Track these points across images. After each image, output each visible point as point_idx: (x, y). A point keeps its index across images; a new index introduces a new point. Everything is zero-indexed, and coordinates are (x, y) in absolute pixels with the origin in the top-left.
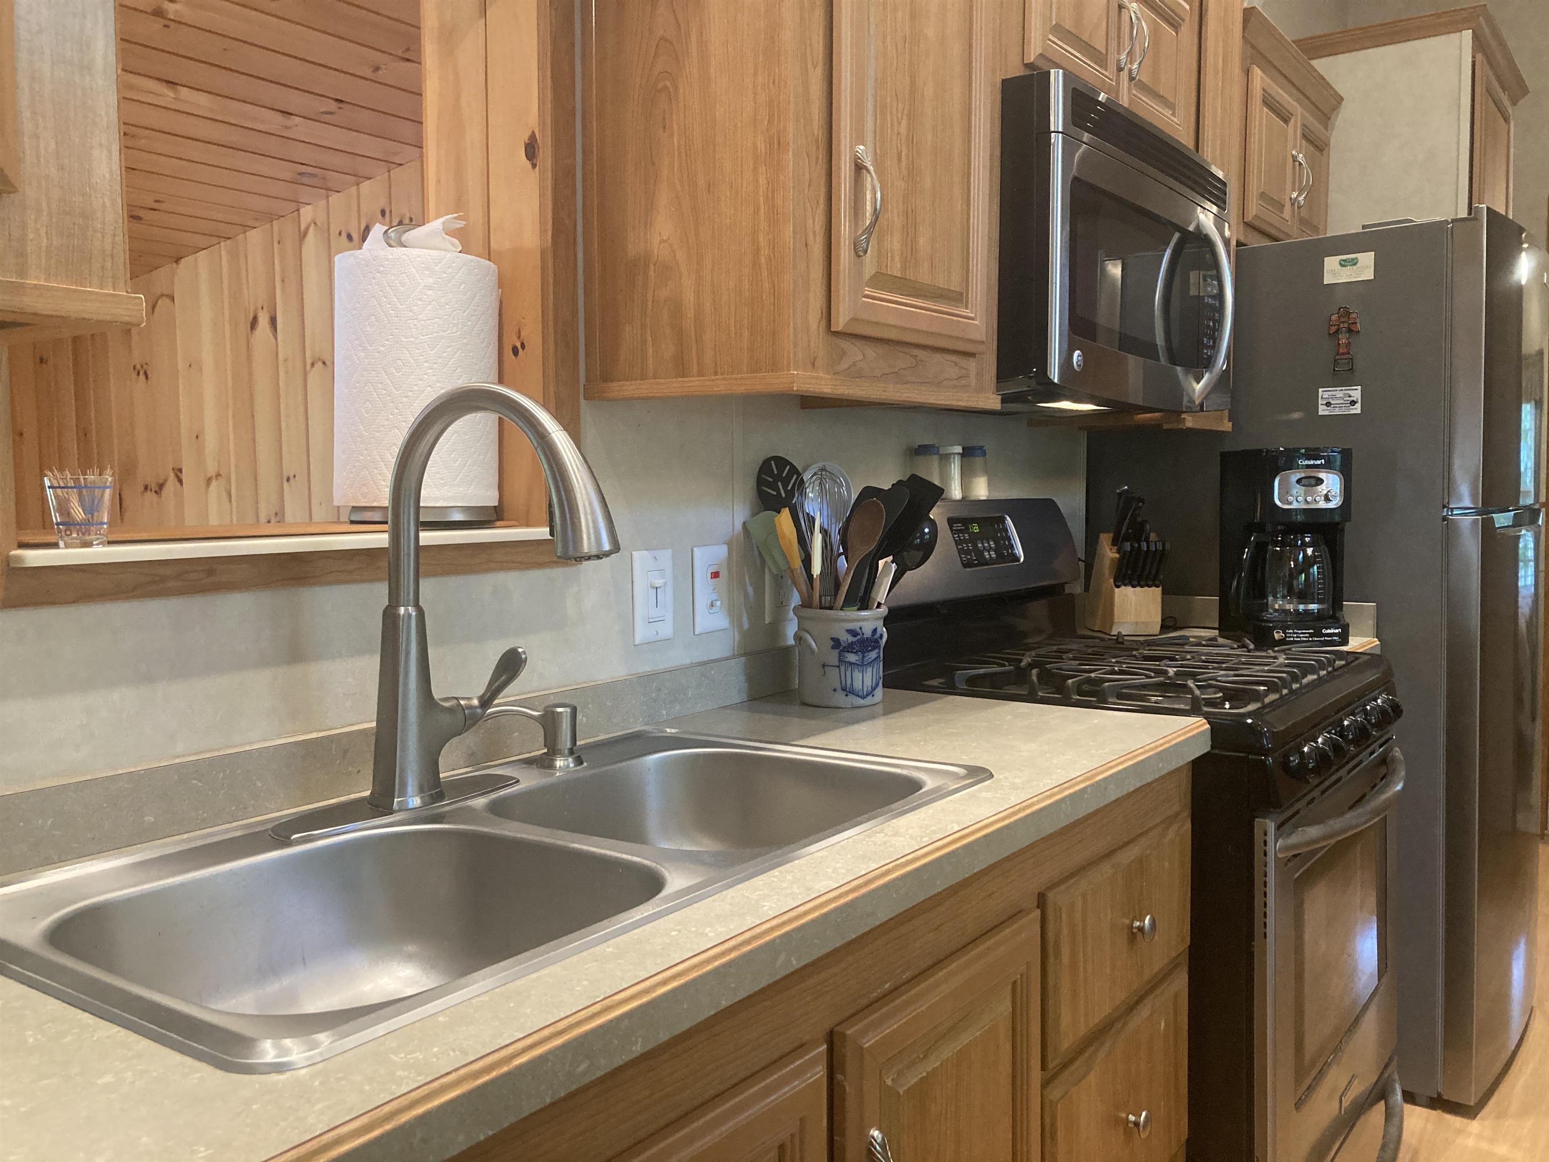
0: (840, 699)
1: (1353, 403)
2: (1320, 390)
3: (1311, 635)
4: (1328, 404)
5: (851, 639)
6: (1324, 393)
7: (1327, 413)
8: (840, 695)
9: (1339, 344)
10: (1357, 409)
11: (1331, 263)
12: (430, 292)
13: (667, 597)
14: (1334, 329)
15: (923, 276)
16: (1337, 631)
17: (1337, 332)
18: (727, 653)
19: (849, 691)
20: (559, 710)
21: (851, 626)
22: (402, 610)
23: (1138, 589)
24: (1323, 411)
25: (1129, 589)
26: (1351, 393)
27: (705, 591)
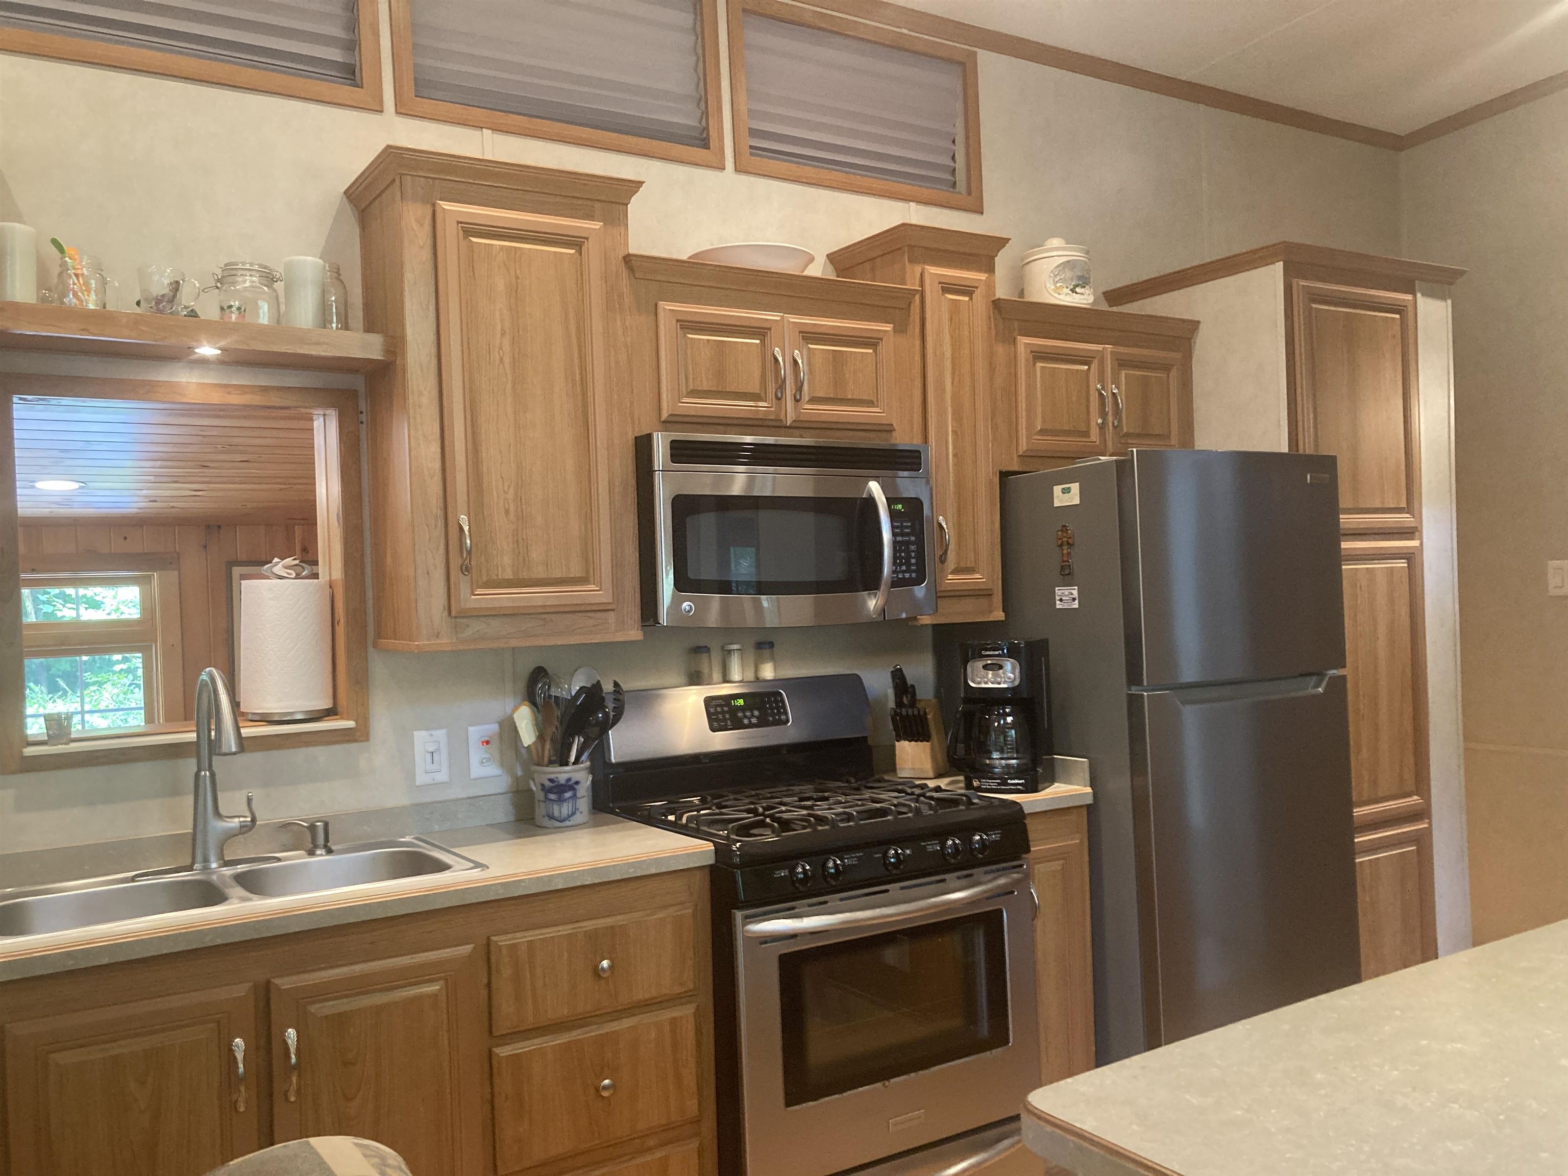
0: (547, 822)
1: (1074, 599)
2: (1057, 588)
3: (999, 784)
4: (1061, 600)
5: (551, 785)
6: (1058, 591)
7: (1060, 607)
8: (546, 818)
9: (1063, 554)
10: (1076, 605)
11: (1057, 489)
12: (272, 602)
13: (443, 757)
14: (1060, 542)
16: (1021, 782)
17: (1061, 545)
18: (503, 791)
19: (551, 817)
20: (318, 824)
21: (552, 776)
22: (203, 773)
23: (913, 743)
24: (1059, 605)
25: (906, 743)
26: (1073, 591)
27: (476, 754)
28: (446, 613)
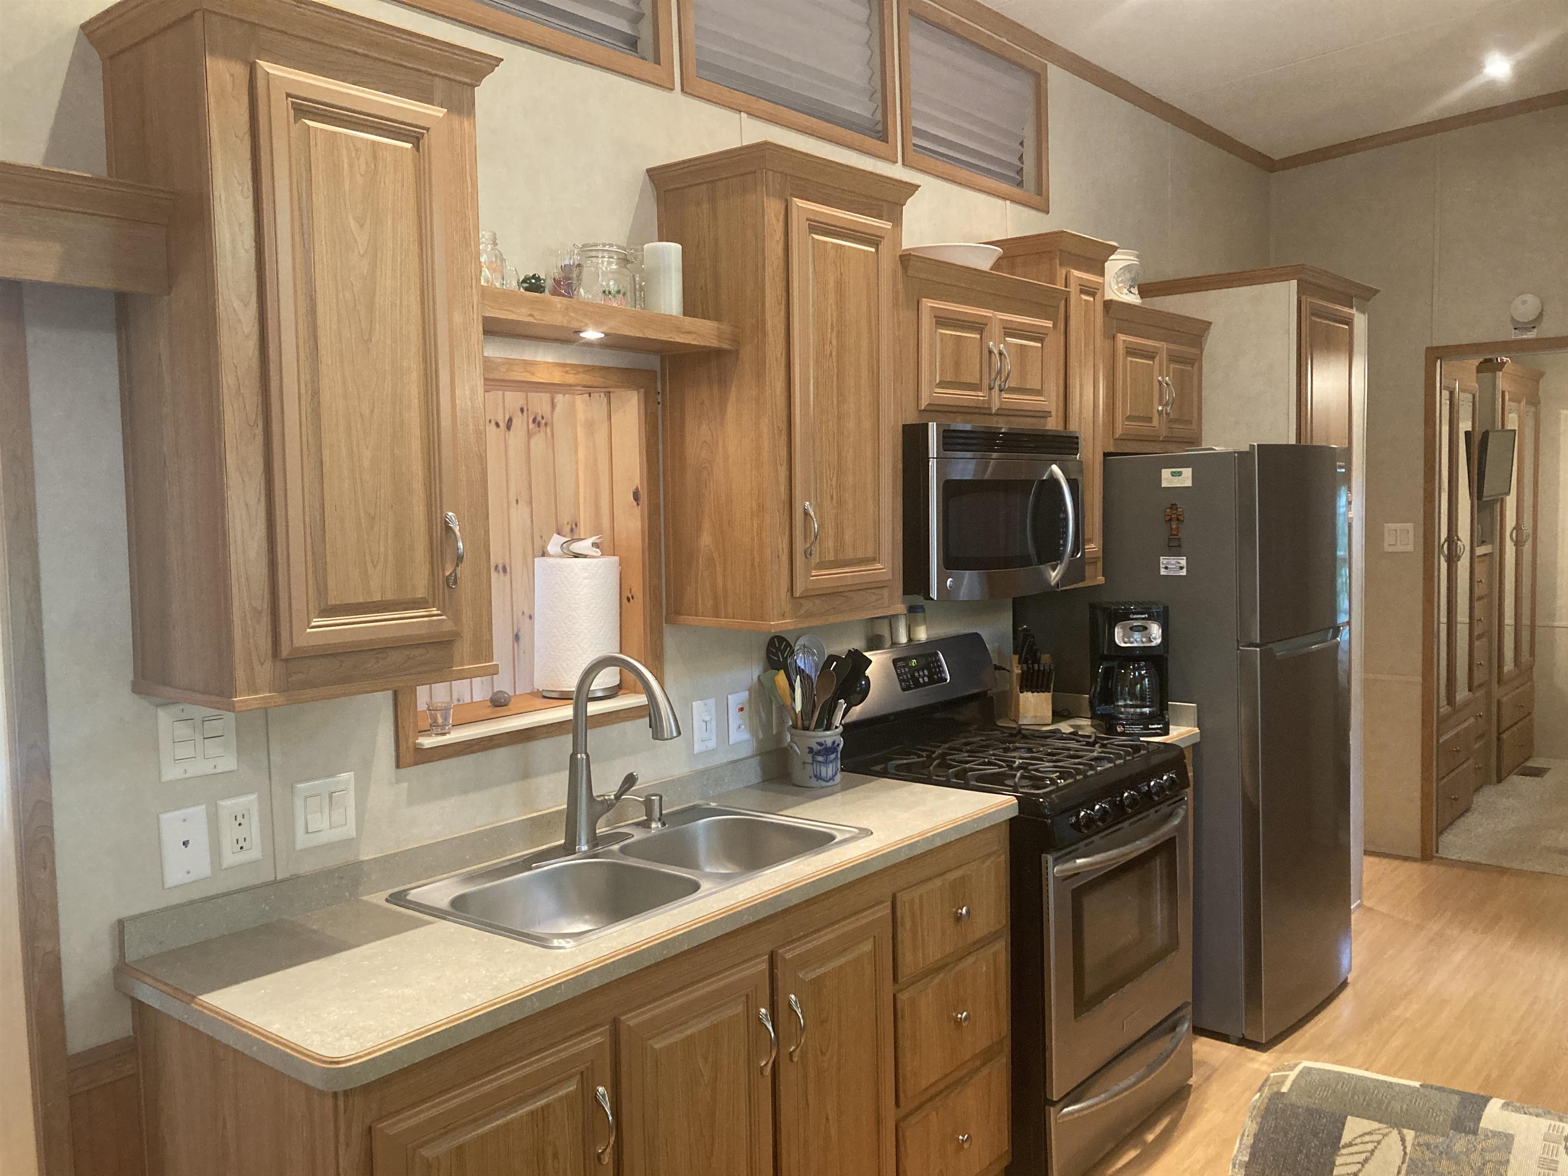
0: (814, 782)
1: (1182, 568)
2: (1161, 558)
3: (1142, 729)
4: (1166, 568)
5: (819, 748)
6: (1163, 560)
7: (1165, 574)
8: (814, 779)
9: (1171, 528)
10: (1184, 573)
11: (1166, 473)
12: (586, 581)
13: (713, 726)
14: (1168, 518)
15: (850, 554)
16: (1159, 726)
17: (1170, 520)
18: (749, 754)
19: (818, 777)
20: (653, 798)
21: (820, 740)
22: (579, 756)
23: (1036, 694)
24: (1163, 572)
25: (1030, 694)
26: (1180, 561)
27: (735, 719)
28: (789, 594)
